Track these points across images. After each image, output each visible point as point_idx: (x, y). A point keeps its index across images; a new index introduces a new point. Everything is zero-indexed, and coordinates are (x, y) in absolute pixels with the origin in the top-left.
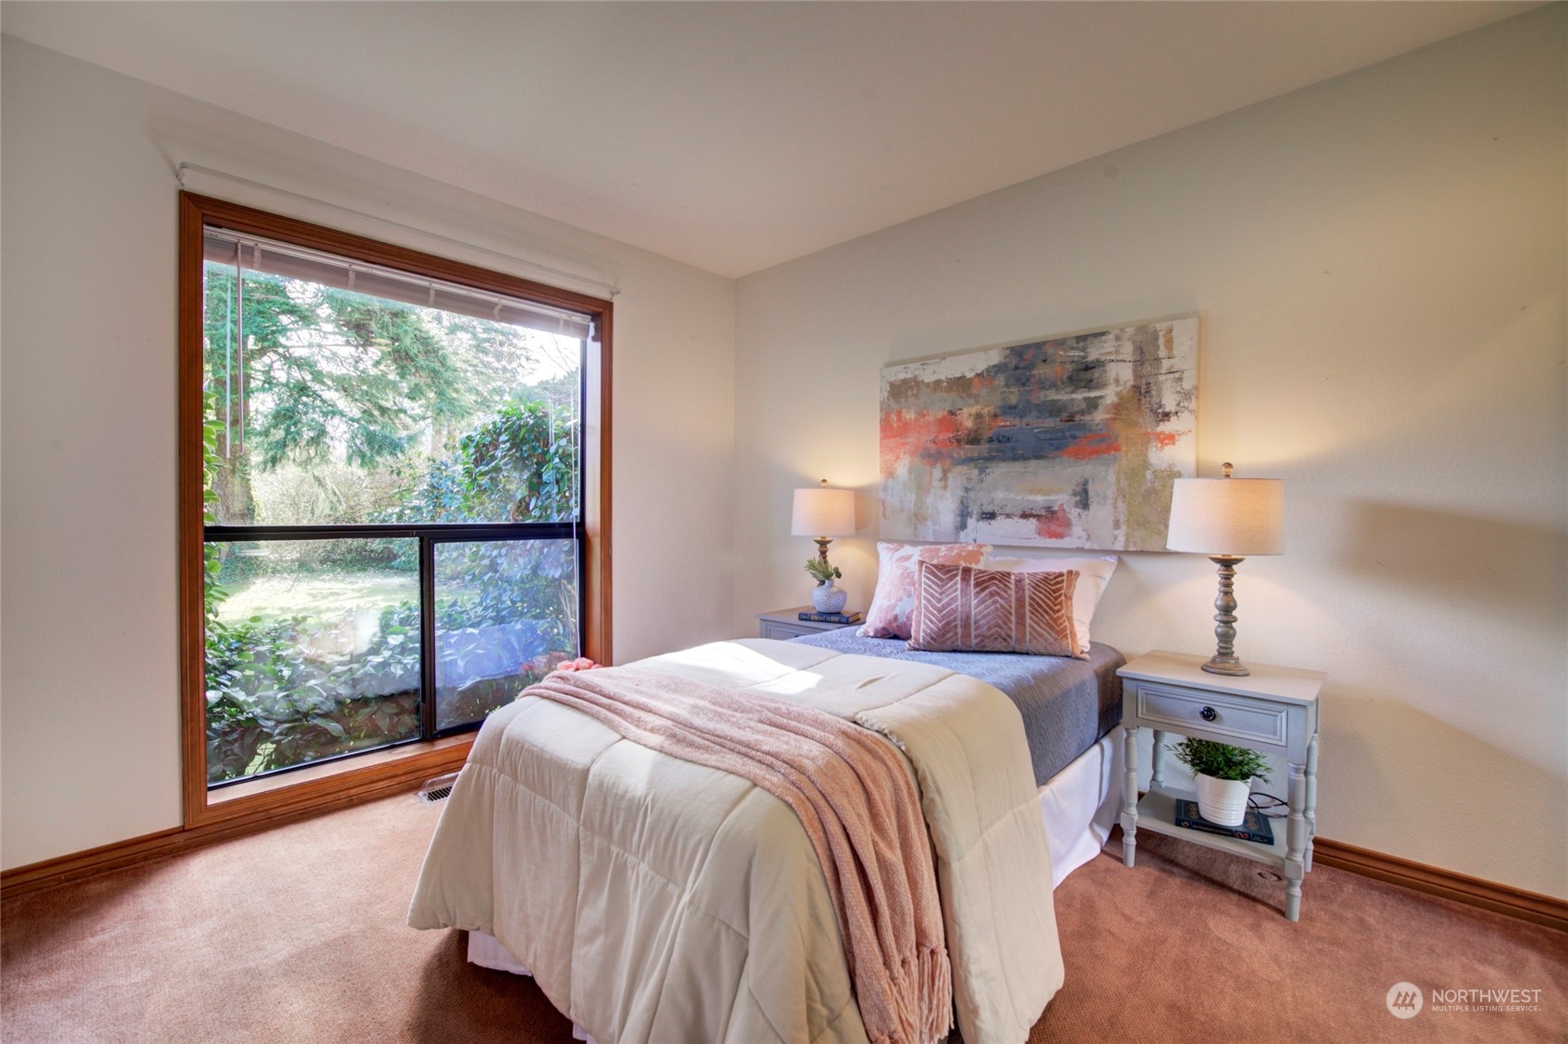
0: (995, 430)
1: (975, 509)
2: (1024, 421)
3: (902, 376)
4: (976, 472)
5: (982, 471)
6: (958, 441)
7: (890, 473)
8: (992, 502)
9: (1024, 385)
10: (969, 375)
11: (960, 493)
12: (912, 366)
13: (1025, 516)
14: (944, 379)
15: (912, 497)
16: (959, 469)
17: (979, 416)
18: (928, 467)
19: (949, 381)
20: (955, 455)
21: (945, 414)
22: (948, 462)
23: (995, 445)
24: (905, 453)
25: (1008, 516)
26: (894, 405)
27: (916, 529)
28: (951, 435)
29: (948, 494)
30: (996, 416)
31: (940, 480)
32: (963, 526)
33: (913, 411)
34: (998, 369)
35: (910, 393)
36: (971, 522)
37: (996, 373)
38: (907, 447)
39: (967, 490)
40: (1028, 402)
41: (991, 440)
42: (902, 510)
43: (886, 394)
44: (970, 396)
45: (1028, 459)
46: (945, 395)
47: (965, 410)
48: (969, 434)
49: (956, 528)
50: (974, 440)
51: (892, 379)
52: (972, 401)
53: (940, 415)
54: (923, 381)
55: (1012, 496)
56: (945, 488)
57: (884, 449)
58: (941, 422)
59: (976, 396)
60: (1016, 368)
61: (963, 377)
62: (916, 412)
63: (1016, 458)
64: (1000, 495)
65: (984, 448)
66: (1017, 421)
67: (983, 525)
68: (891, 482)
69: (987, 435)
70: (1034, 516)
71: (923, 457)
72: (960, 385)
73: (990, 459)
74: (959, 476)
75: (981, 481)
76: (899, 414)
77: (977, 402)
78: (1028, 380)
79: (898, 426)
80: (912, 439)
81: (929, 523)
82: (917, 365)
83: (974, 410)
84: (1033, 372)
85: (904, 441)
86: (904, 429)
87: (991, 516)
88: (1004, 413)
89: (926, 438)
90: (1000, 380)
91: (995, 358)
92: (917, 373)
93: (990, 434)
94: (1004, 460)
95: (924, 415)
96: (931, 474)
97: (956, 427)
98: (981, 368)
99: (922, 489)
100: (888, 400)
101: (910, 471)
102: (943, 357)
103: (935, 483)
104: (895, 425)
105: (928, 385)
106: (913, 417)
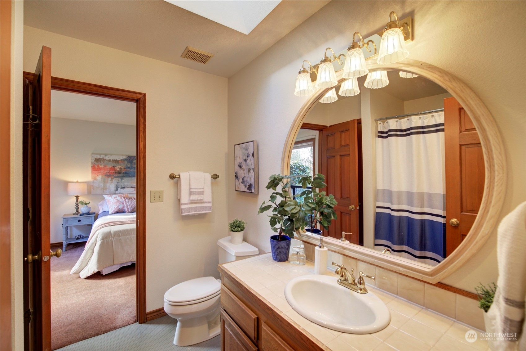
0: (125, 171)
1: (120, 187)
2: (131, 170)
3: (99, 157)
4: (120, 179)
5: (122, 179)
6: (116, 173)
7: (95, 179)
8: (124, 185)
9: (131, 163)
10: (118, 160)
11: (116, 183)
12: (102, 155)
13: (132, 187)
14: (111, 159)
15: (102, 184)
16: (116, 178)
17: (121, 168)
18: (107, 178)
19: (113, 160)
20: (115, 176)
21: (112, 167)
22: (113, 177)
23: (125, 174)
24: (100, 174)
25: (128, 188)
26: (96, 163)
27: (104, 191)
28: (113, 171)
29: (113, 184)
30: (125, 168)
31: (111, 181)
32: (117, 190)
33: (102, 165)
34: (125, 159)
35: (101, 161)
36: (119, 189)
37: (125, 160)
38: (101, 173)
39: (118, 183)
40: (132, 167)
41: (124, 173)
42: (99, 187)
43: (94, 161)
44: (119, 164)
45: (132, 177)
46: (112, 163)
47: (117, 167)
48: (118, 172)
49: (115, 191)
50: (119, 173)
51: (96, 157)
52: (119, 165)
53: (110, 167)
54: (105, 159)
55: (129, 184)
56: (112, 182)
57: (92, 173)
58: (111, 169)
59: (120, 164)
60: (129, 160)
61: (117, 160)
62: (103, 166)
63: (129, 177)
64: (126, 184)
65: (122, 175)
66: (130, 170)
67: (122, 190)
68: (95, 181)
69: (123, 172)
70: (134, 187)
71: (105, 175)
72: (116, 161)
73: (123, 177)
74: (115, 180)
75: (122, 181)
76: (98, 166)
77: (120, 165)
78: (132, 162)
79: (98, 168)
80: (102, 171)
81: (107, 190)
82: (104, 155)
83: (120, 167)
84: (133, 161)
85: (100, 172)
86: (100, 169)
87: (124, 188)
88: (127, 168)
89: (106, 172)
90: (126, 162)
91: (125, 157)
92: (103, 157)
93: (124, 172)
94: (127, 177)
95: (106, 167)
96: (108, 179)
97: (115, 170)
98: (121, 159)
99: (105, 182)
100: (94, 162)
101: (102, 179)
102: (111, 155)
103: (109, 181)
104: (97, 168)
105: (107, 160)
106: (102, 166)
